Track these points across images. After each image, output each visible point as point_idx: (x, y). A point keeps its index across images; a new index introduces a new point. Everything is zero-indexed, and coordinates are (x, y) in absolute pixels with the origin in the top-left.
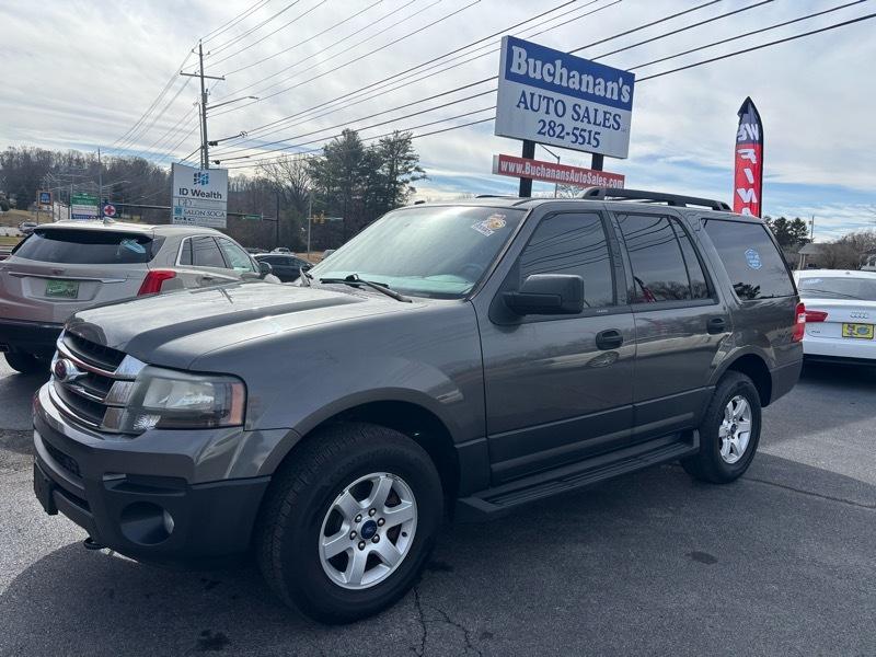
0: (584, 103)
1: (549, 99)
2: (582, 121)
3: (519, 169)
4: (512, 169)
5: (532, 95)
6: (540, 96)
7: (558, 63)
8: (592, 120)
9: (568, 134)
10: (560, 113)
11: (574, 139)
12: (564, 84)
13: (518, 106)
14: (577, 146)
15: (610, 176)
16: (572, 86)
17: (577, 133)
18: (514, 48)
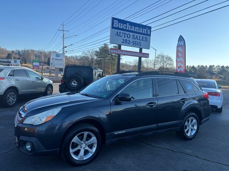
0: (136, 34)
1: (125, 33)
2: (135, 39)
3: (117, 52)
4: (114, 52)
5: (120, 32)
7: (128, 24)
8: (139, 39)
9: (131, 43)
10: (129, 37)
11: (133, 44)
12: (130, 29)
13: (116, 35)
14: (134, 46)
15: (144, 54)
16: (132, 30)
17: (134, 42)
18: (114, 20)
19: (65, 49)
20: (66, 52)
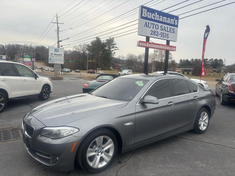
0: (164, 25)
1: (153, 24)
2: (163, 31)
3: (145, 45)
4: (143, 45)
5: (149, 23)
6: (151, 23)
7: (156, 13)
8: (166, 30)
9: (159, 34)
10: (157, 28)
11: (161, 36)
12: (158, 20)
13: (144, 26)
14: (162, 38)
15: (172, 47)
16: (160, 20)
17: (162, 34)
18: (143, 9)
19: (60, 43)
20: (62, 46)
